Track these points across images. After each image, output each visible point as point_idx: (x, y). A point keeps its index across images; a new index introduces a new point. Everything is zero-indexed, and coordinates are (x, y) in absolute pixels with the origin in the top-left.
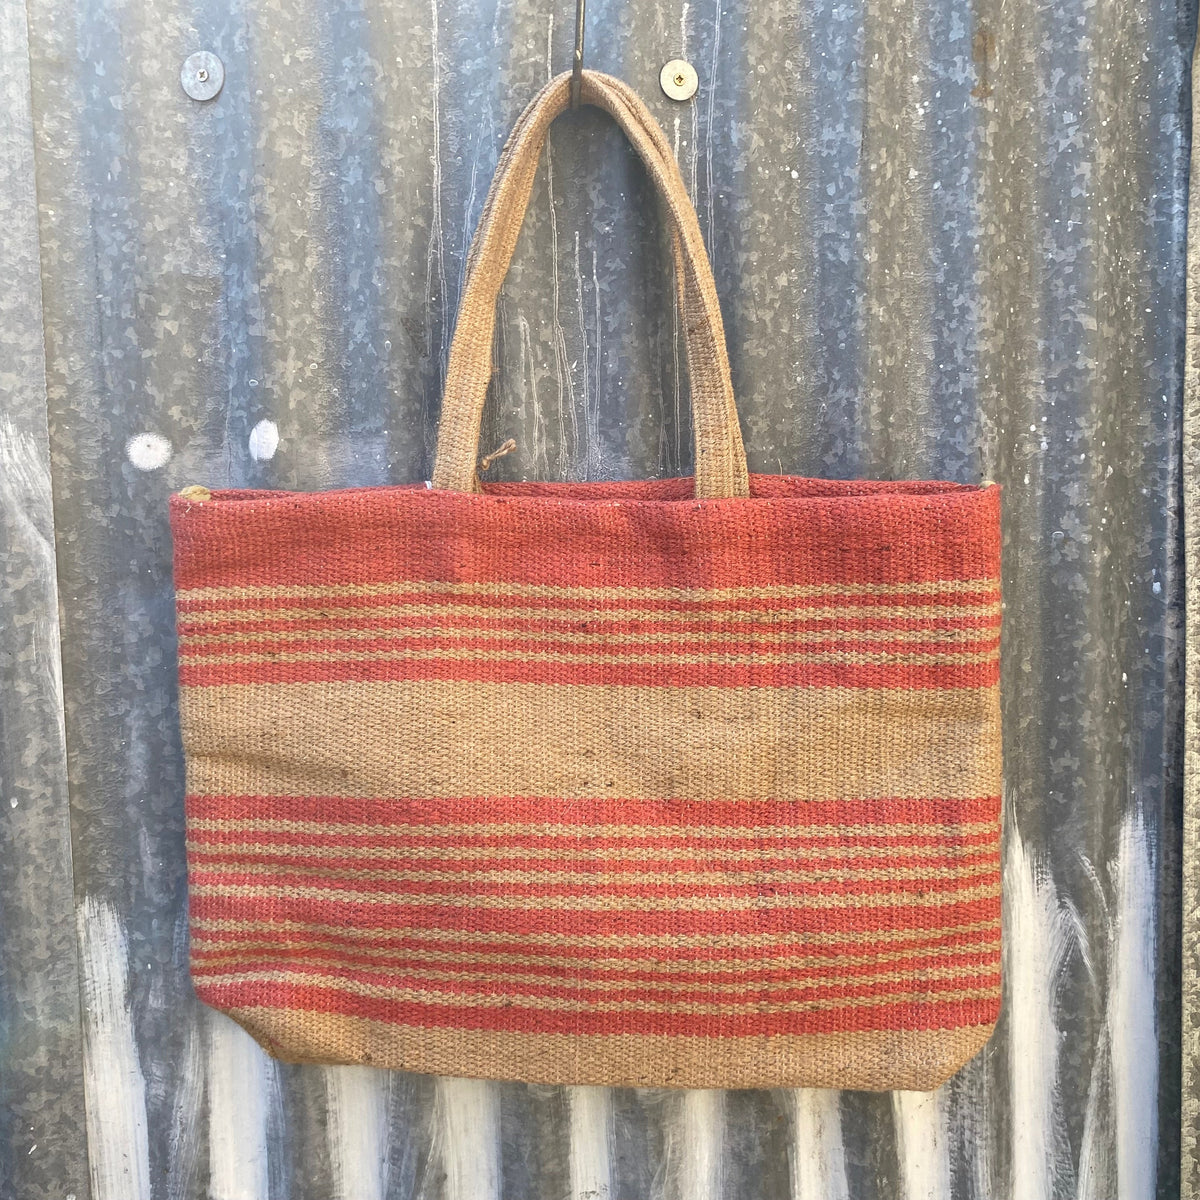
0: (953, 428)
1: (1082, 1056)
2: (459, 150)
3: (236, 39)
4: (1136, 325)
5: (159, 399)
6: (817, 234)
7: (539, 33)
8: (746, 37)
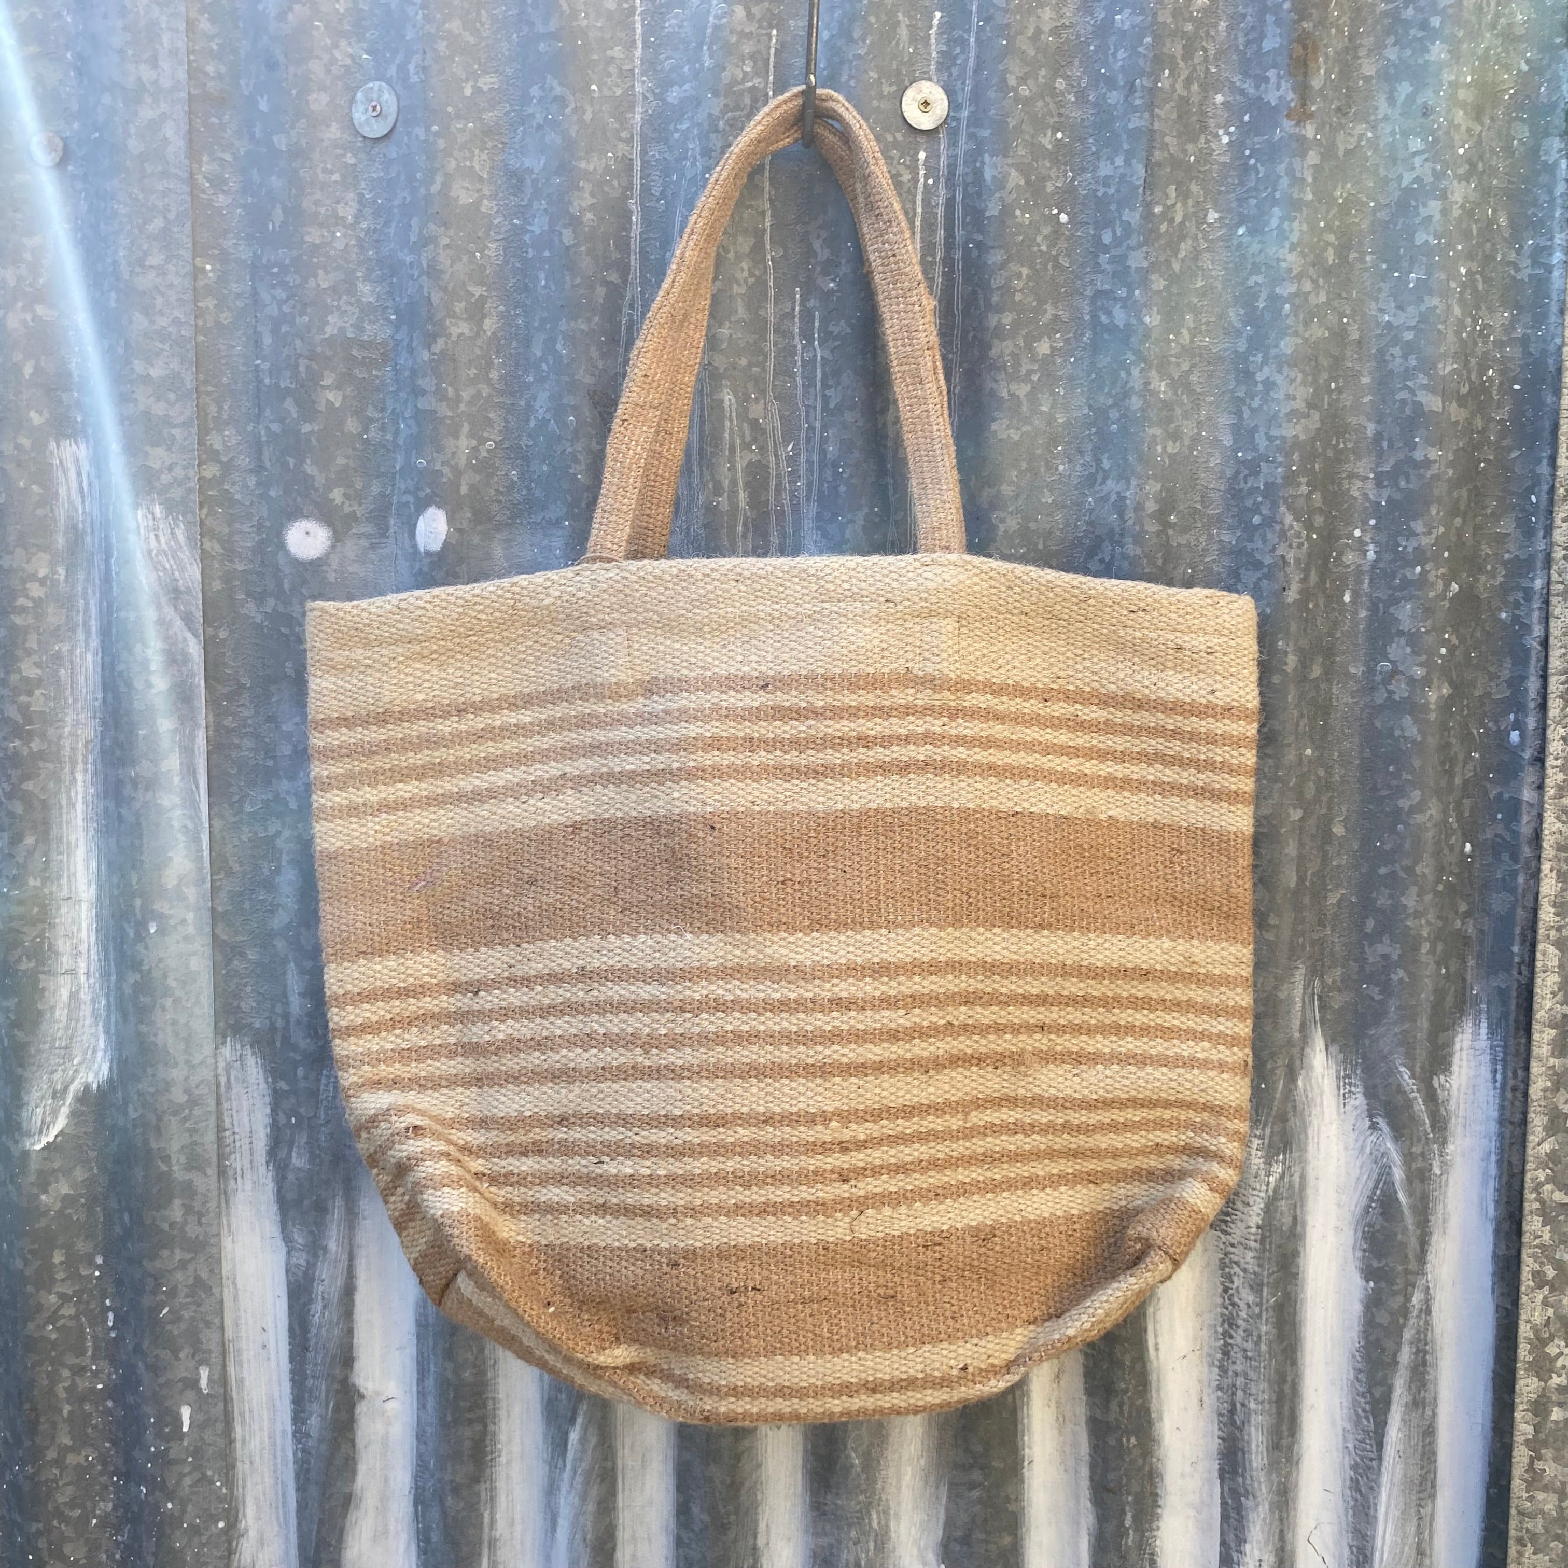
0: (1250, 531)
1: (1391, 1314)
2: (662, 192)
3: (411, 68)
4: (1500, 406)
5: (320, 480)
6: (1089, 292)
7: (759, 52)
8: (1006, 52)
